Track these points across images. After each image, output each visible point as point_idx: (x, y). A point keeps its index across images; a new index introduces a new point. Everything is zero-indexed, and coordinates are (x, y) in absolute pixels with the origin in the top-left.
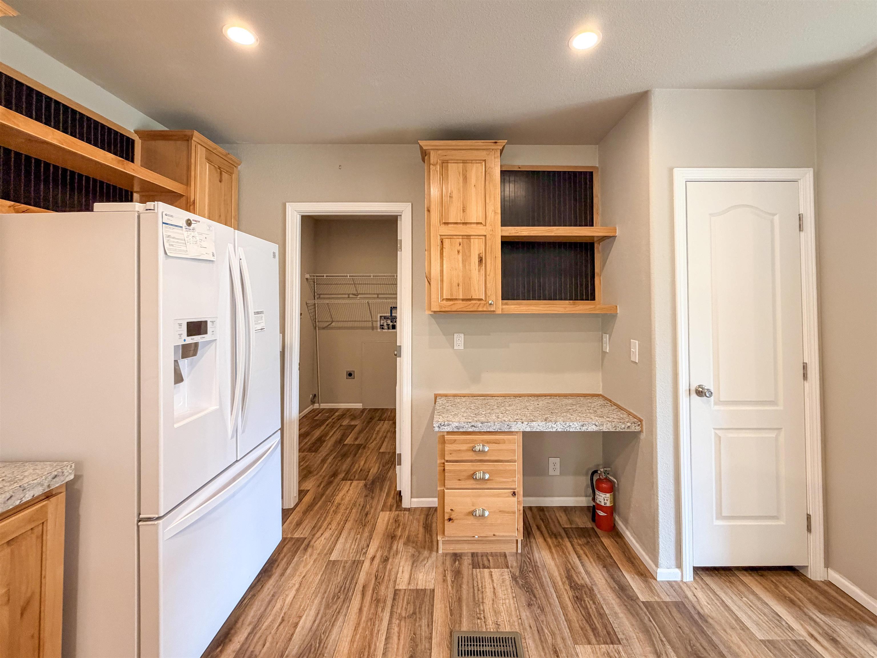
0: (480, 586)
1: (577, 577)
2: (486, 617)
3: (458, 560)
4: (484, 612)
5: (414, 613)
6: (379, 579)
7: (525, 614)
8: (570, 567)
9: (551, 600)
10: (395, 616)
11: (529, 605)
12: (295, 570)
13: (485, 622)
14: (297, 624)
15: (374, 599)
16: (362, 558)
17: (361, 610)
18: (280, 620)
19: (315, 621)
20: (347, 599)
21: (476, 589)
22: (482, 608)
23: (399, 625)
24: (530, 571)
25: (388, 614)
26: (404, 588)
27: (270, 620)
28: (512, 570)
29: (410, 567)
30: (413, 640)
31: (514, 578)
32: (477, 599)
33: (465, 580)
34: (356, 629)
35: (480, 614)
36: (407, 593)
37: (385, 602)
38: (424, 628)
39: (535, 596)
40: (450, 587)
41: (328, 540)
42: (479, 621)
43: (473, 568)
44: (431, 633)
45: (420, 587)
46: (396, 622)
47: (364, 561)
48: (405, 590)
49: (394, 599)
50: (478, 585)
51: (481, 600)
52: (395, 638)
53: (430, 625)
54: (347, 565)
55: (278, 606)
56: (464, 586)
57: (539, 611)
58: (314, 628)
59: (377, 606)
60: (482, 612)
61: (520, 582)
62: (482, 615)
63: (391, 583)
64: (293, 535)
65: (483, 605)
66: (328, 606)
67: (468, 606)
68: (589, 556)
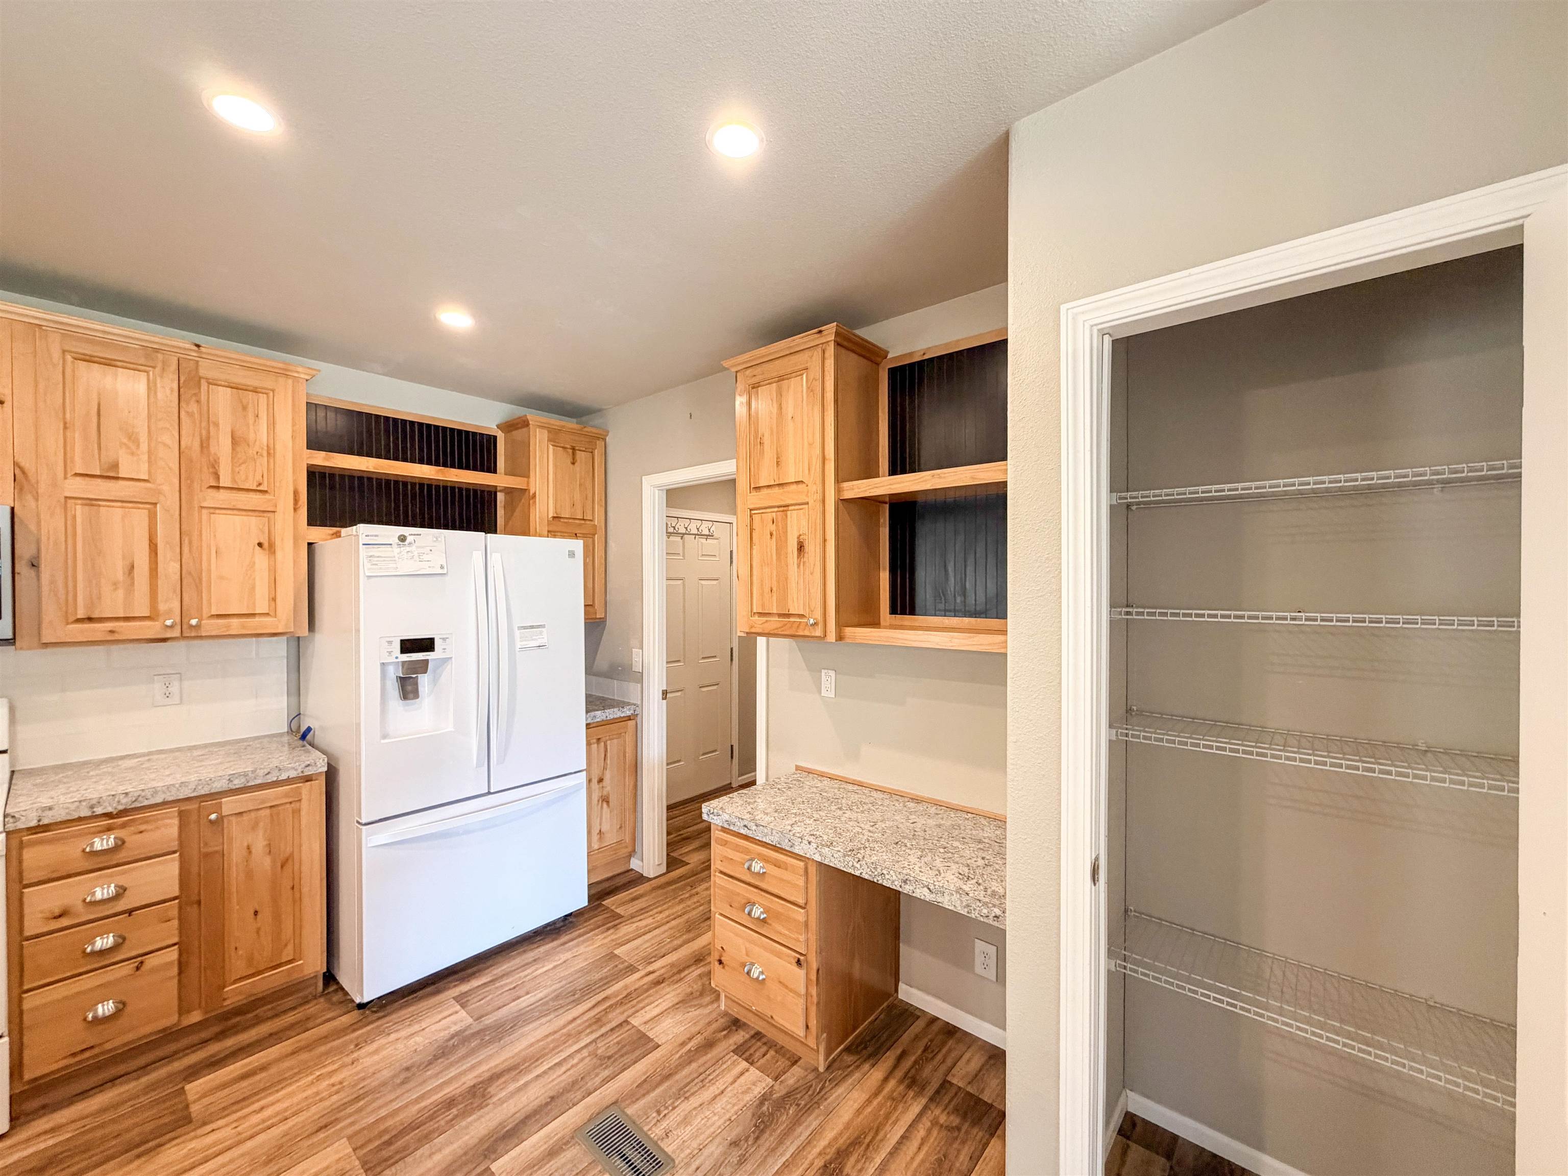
0: (711, 1077)
1: (858, 1161)
2: (667, 1117)
3: (731, 1030)
4: (672, 1110)
5: (609, 1058)
6: (628, 998)
7: (715, 1150)
8: (867, 1141)
9: (770, 1160)
10: (591, 1048)
11: (735, 1144)
12: (578, 945)
13: (658, 1121)
14: (519, 998)
15: (597, 1017)
16: (640, 967)
17: (575, 1019)
18: (512, 986)
19: (531, 1005)
20: (577, 1002)
21: (701, 1078)
22: (676, 1104)
23: (582, 1059)
24: (798, 1105)
25: (588, 1041)
26: (636, 1024)
27: (507, 981)
28: (776, 1087)
29: (671, 1005)
30: (574, 1083)
31: (764, 1099)
32: (686, 1090)
33: (705, 1059)
34: (547, 1036)
35: (667, 1108)
36: (633, 1031)
37: (601, 1027)
38: (598, 1080)
39: (757, 1138)
40: (678, 1056)
41: (637, 929)
42: (654, 1115)
43: (733, 1051)
44: (595, 1090)
45: (650, 1034)
46: (585, 1053)
47: (639, 970)
48: (634, 1026)
49: (612, 1030)
50: (709, 1075)
51: (687, 1095)
52: (564, 1069)
53: (606, 1081)
54: (621, 966)
55: (529, 971)
56: (694, 1065)
57: (735, 1160)
58: (523, 1011)
59: (590, 1026)
60: (670, 1108)
61: (765, 1108)
62: (666, 1112)
63: (631, 1011)
64: (616, 908)
65: (683, 1101)
66: (557, 998)
67: (665, 1091)
68: (925, 1149)
